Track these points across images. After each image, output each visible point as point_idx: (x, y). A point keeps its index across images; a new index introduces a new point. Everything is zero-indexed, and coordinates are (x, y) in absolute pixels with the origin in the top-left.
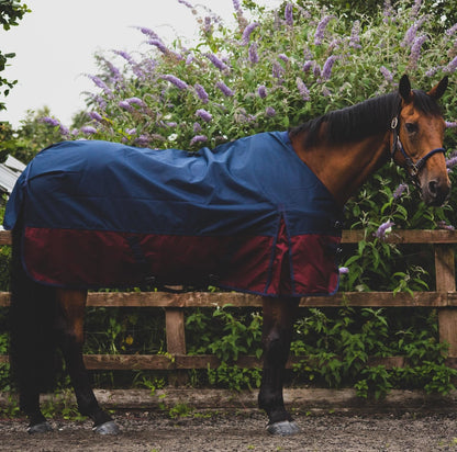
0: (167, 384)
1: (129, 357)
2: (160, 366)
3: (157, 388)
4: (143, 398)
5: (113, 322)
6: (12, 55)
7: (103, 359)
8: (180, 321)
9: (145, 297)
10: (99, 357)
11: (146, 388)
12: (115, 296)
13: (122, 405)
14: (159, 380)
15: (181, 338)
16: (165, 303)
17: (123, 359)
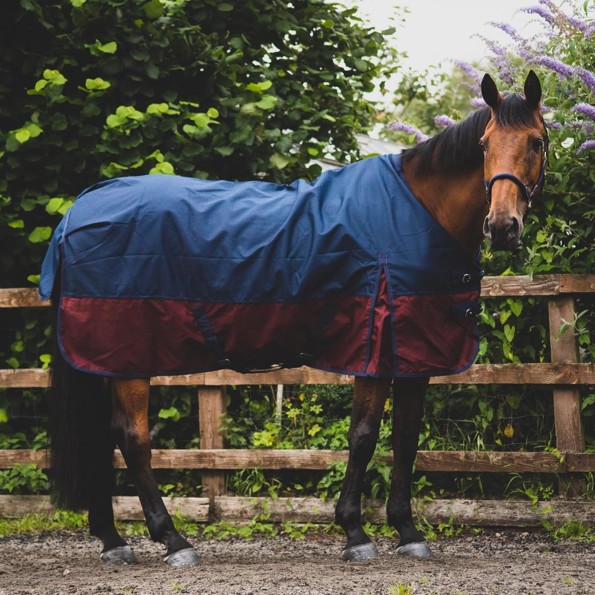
0: (556, 493)
1: (502, 454)
2: (545, 469)
3: (541, 499)
4: (521, 512)
5: (482, 405)
6: (391, 31)
7: (467, 457)
8: (574, 405)
9: (523, 370)
10: (462, 454)
11: (527, 498)
12: (482, 369)
13: (493, 521)
14: (545, 487)
15: (575, 428)
16: (551, 379)
17: (494, 457)
